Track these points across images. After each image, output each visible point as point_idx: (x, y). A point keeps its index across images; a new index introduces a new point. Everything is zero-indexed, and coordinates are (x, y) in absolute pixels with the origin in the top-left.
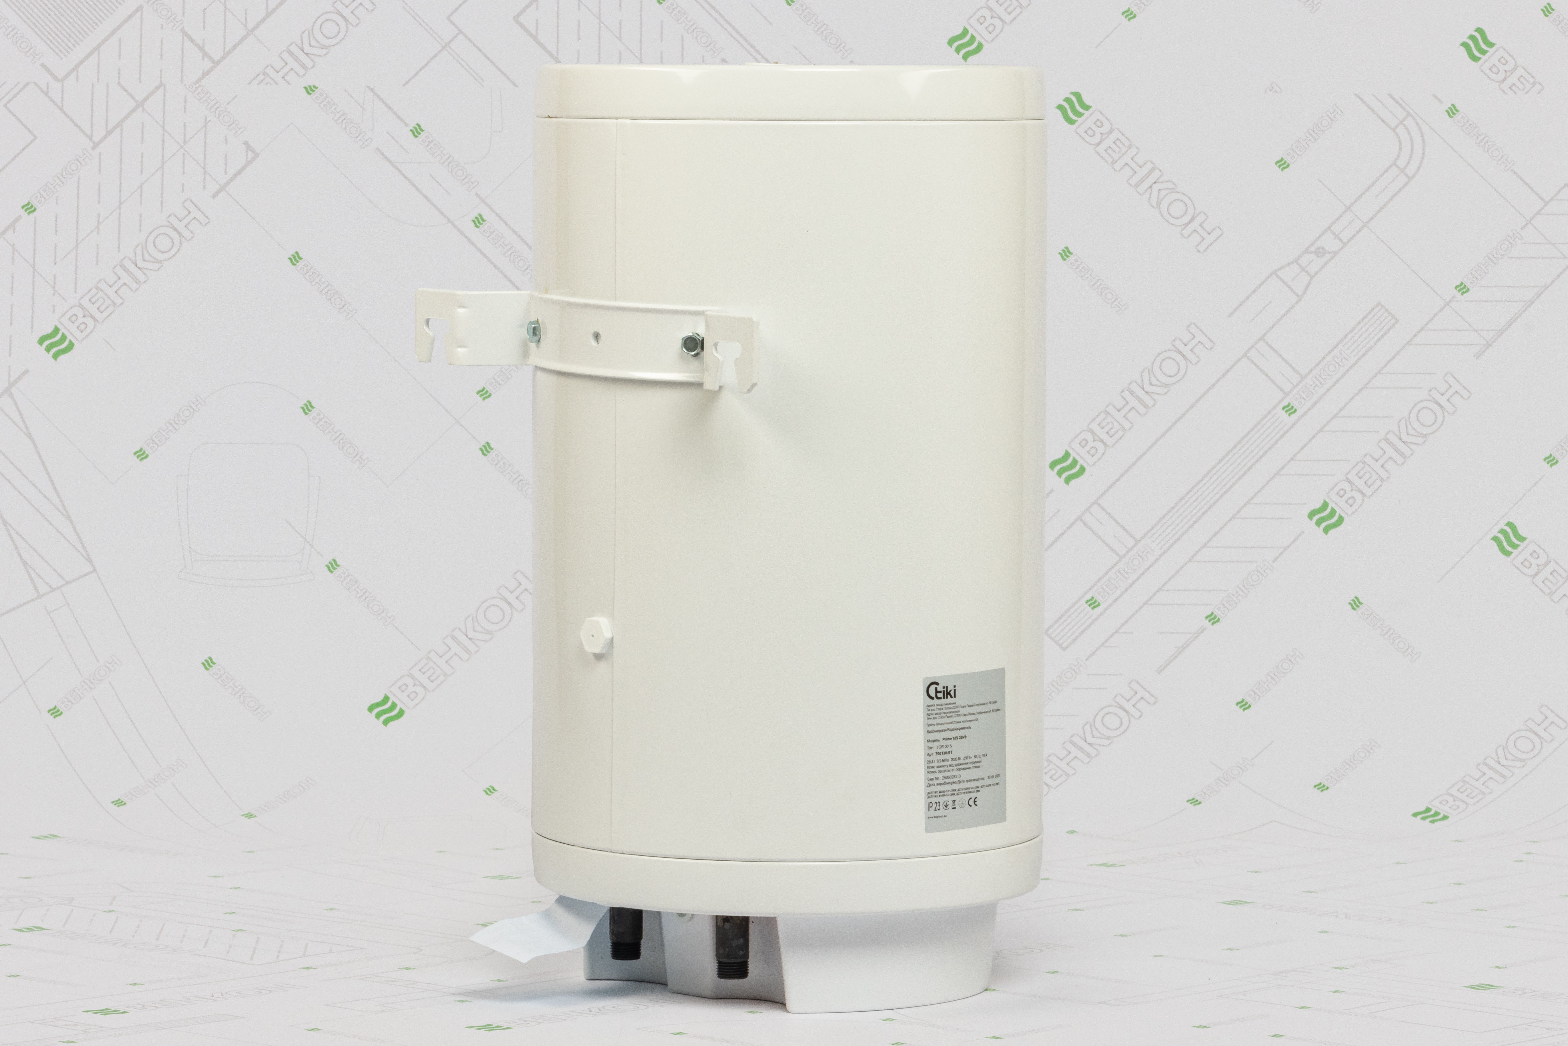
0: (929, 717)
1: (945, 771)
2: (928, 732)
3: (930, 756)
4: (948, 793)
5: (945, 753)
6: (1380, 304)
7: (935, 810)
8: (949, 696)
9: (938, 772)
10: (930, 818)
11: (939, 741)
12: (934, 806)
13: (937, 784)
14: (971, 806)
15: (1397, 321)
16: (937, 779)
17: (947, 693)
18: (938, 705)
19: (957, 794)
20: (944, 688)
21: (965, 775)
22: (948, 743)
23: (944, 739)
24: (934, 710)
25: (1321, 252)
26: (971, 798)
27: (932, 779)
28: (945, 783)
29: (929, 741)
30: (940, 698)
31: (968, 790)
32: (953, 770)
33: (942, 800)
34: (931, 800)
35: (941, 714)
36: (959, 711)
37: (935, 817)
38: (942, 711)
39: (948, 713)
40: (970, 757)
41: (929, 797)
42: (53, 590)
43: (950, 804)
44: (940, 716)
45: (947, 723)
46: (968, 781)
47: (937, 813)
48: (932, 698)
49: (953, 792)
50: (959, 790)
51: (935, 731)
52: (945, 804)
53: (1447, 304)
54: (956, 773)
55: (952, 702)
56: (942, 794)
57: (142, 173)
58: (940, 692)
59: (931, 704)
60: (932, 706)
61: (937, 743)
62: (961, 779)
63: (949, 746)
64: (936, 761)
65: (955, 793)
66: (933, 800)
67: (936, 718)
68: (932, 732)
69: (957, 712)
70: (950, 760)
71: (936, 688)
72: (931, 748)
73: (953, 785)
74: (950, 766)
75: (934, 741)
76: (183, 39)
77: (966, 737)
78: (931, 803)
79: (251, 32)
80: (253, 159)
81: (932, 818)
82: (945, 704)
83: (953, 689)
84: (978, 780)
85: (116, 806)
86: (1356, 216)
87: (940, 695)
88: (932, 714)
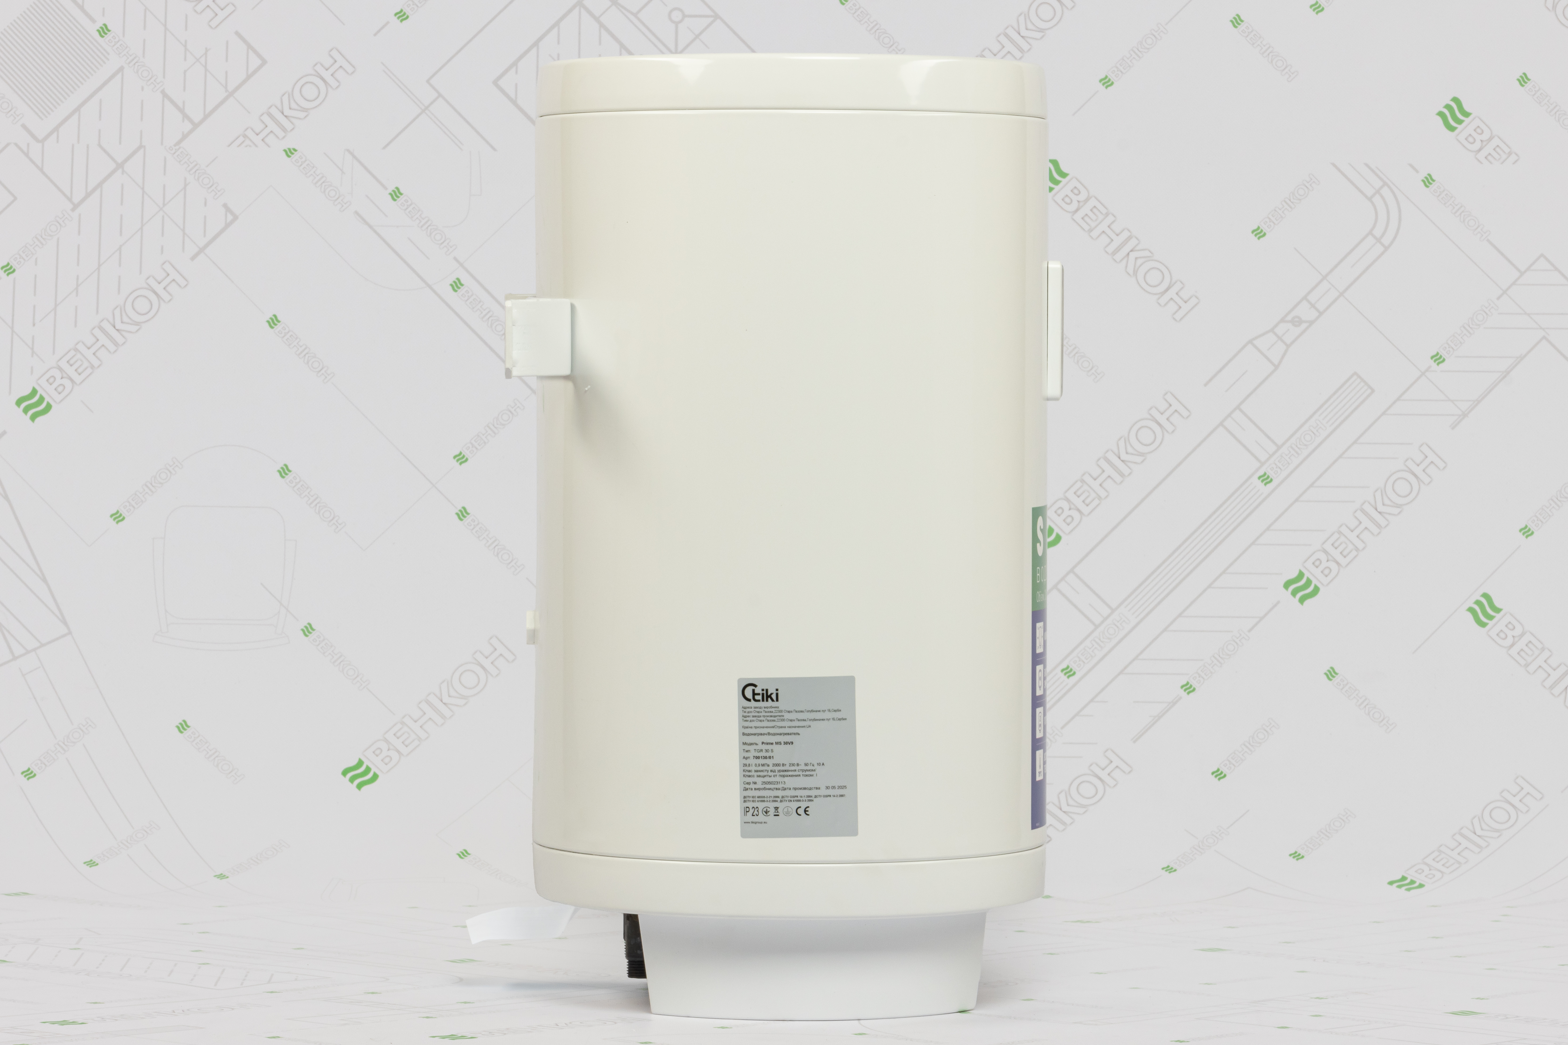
0: (745, 719)
1: (764, 776)
2: (744, 734)
3: (746, 759)
4: (768, 799)
5: (765, 758)
6: (1355, 373)
7: (753, 815)
8: (769, 699)
9: (756, 776)
10: (747, 823)
11: (757, 744)
12: (751, 811)
13: (755, 789)
14: (800, 815)
15: (1373, 391)
16: (755, 783)
17: (767, 696)
18: (755, 708)
19: (781, 801)
20: (763, 690)
21: (790, 782)
22: (769, 747)
23: (763, 743)
24: (751, 712)
25: (1297, 321)
26: (800, 807)
27: (748, 783)
28: (764, 789)
29: (744, 744)
30: (759, 701)
31: (796, 799)
32: (775, 776)
33: (761, 806)
34: (747, 804)
35: (759, 717)
36: (783, 716)
37: (752, 822)
38: (760, 714)
39: (768, 716)
40: (798, 765)
41: (745, 801)
42: (28, 652)
43: (772, 811)
44: (759, 719)
45: (767, 727)
46: (795, 789)
47: (755, 819)
48: (749, 700)
49: (775, 799)
50: (783, 797)
51: (752, 734)
52: (765, 810)
53: (1423, 374)
54: (778, 779)
55: (773, 706)
56: (762, 799)
57: (121, 235)
58: (759, 694)
59: (747, 706)
60: (748, 708)
61: (754, 747)
62: (785, 786)
63: (770, 751)
64: (754, 765)
65: (779, 799)
66: (750, 805)
67: (753, 721)
68: (749, 735)
69: (780, 716)
70: (771, 765)
71: (753, 691)
72: (747, 751)
73: (775, 791)
74: (771, 771)
75: (751, 744)
76: (163, 101)
77: (792, 743)
78: (748, 807)
79: (231, 94)
80: (232, 222)
81: (749, 823)
82: (765, 708)
83: (775, 692)
84: (810, 789)
85: (88, 867)
86: (1333, 286)
87: (757, 697)
88: (748, 716)
